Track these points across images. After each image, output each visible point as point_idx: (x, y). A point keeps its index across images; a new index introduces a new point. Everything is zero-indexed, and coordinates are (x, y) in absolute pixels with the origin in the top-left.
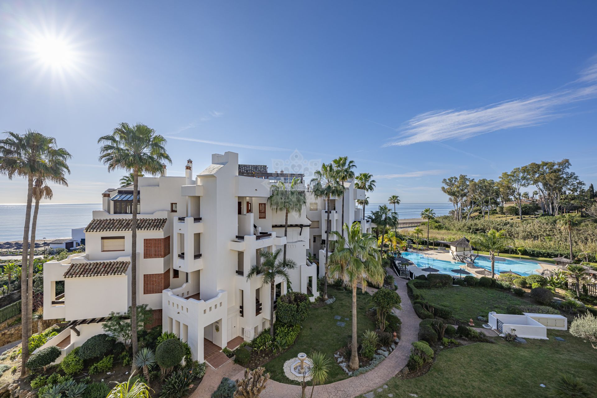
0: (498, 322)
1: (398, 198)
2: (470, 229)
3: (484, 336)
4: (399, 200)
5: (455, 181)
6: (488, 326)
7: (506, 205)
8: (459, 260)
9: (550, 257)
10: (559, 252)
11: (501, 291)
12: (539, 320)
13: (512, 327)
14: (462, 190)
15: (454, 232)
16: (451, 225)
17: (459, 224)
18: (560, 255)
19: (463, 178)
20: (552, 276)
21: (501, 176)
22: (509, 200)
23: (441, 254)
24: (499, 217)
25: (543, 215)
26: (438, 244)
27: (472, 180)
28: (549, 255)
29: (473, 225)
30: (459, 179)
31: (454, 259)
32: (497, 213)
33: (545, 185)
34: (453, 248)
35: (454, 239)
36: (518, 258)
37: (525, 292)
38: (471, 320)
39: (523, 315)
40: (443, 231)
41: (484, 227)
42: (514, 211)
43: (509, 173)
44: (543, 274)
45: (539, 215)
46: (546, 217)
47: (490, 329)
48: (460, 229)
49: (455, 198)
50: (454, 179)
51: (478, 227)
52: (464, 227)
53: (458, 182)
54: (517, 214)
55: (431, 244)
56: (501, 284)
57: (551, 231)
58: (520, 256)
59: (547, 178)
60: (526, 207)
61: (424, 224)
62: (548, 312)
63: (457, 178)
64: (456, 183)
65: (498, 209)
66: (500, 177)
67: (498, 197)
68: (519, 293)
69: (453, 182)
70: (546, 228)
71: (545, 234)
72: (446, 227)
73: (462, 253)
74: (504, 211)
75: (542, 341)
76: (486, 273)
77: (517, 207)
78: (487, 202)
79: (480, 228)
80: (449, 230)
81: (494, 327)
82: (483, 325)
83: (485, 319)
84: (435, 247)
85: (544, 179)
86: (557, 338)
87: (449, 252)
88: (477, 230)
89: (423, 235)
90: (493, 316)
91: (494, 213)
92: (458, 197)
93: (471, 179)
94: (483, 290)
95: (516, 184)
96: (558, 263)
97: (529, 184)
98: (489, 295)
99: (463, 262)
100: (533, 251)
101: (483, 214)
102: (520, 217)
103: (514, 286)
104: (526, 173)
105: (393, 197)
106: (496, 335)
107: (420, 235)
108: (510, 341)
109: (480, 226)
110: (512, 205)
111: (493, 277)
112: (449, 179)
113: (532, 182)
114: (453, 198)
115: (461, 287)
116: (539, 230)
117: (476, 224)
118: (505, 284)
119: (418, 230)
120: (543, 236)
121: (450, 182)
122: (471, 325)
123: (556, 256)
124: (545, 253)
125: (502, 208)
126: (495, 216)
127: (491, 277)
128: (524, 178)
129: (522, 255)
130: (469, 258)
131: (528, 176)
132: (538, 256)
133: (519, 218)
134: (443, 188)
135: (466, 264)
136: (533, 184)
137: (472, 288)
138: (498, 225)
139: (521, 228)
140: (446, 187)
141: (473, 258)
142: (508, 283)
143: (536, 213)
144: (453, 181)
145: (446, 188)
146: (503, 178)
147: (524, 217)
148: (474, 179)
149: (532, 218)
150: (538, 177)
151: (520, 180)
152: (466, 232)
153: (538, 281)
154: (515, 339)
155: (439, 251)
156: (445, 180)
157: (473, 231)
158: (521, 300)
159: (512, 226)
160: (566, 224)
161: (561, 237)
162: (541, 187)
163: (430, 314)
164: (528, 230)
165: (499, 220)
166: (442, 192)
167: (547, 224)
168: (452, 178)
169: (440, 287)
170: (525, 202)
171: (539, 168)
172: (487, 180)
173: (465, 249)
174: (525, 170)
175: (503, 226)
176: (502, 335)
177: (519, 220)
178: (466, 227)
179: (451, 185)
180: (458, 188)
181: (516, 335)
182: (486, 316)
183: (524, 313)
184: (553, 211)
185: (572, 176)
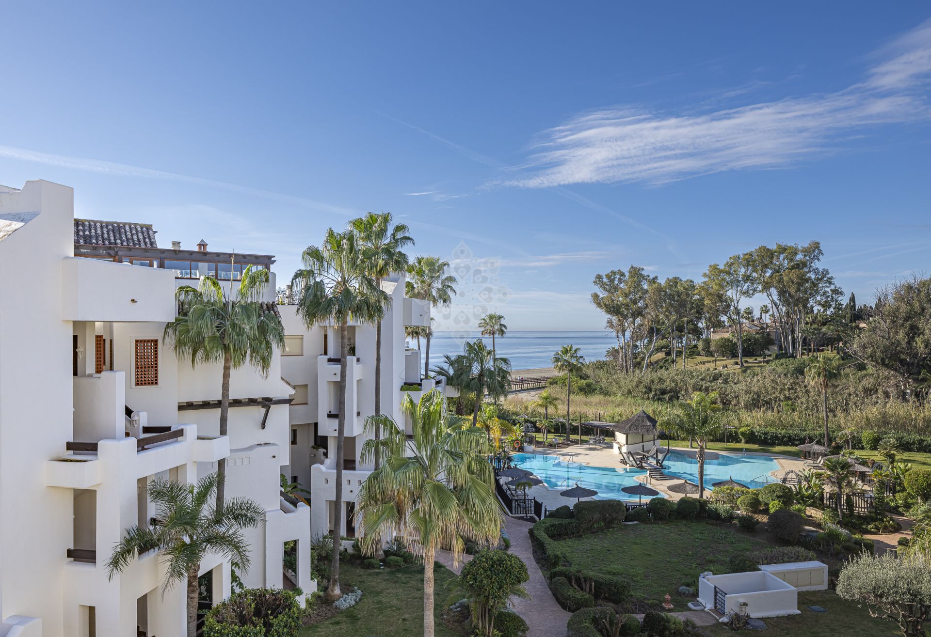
0: (716, 593)
1: (503, 322)
2: (650, 390)
4: (505, 326)
5: (620, 280)
6: (698, 603)
7: (716, 336)
8: (634, 464)
9: (793, 445)
10: (807, 432)
11: (717, 525)
12: (783, 575)
13: (741, 598)
14: (635, 302)
15: (619, 398)
16: (611, 383)
17: (628, 380)
18: (810, 438)
19: (636, 273)
20: (800, 482)
21: (707, 272)
22: (719, 325)
23: (596, 452)
24: (704, 363)
25: (778, 357)
26: (588, 430)
27: (654, 279)
28: (791, 440)
29: (656, 382)
30: (627, 274)
31: (624, 462)
32: (699, 354)
33: (782, 293)
34: (621, 437)
35: (621, 416)
36: (740, 450)
37: (758, 522)
38: (667, 597)
39: (759, 570)
40: (596, 398)
41: (676, 385)
42: (728, 349)
43: (721, 267)
44: (785, 480)
45: (770, 356)
46: (783, 360)
47: (702, 610)
48: (630, 392)
49: (619, 320)
50: (618, 276)
51: (664, 387)
52: (637, 387)
53: (626, 282)
54: (734, 356)
55: (575, 430)
56: (716, 510)
57: (792, 389)
58: (742, 445)
59: (785, 278)
60: (750, 340)
61: (556, 383)
62: (797, 560)
63: (623, 275)
64: (622, 285)
65: (700, 345)
66: (705, 275)
67: (701, 318)
68: (748, 526)
69: (616, 282)
70: (784, 385)
71: (782, 397)
72: (601, 389)
73: (638, 448)
74: (711, 349)
75: (790, 617)
76: (688, 487)
77: (735, 340)
78: (680, 329)
79: (668, 388)
80: (607, 394)
81: (709, 606)
82: (689, 604)
83: (690, 589)
84: (584, 438)
85: (781, 281)
86: (813, 607)
87: (611, 447)
88: (664, 392)
89: (557, 409)
90: (708, 581)
91: (693, 352)
92: (625, 317)
93: (651, 277)
94: (683, 529)
95: (734, 291)
96: (807, 455)
97: (754, 290)
98: (696, 536)
99: (642, 467)
100: (766, 434)
101: (673, 356)
102: (739, 361)
103: (739, 512)
104: (750, 268)
105: (491, 317)
106: (714, 622)
107: (551, 410)
108: (738, 628)
109: (668, 385)
110: (727, 335)
111: (701, 496)
112: (608, 276)
113: (760, 288)
114: (615, 319)
115: (643, 526)
116: (773, 388)
117: (661, 380)
118: (723, 508)
119: (546, 398)
120: (780, 400)
121: (609, 282)
122: (667, 607)
123: (802, 441)
124: (784, 437)
125: (707, 342)
126: (696, 361)
127: (696, 496)
128: (747, 278)
129: (747, 442)
130: (652, 457)
131: (754, 274)
132: (773, 444)
133: (737, 363)
134: (595, 296)
135: (648, 472)
136: (762, 291)
137: (663, 526)
138: (702, 380)
139: (742, 386)
140: (602, 294)
141: (660, 457)
142: (727, 506)
143: (767, 352)
144: (617, 279)
145: (601, 296)
146: (710, 277)
147: (746, 361)
148: (656, 278)
149: (760, 362)
150: (771, 277)
151: (739, 281)
152: (643, 398)
153: (778, 497)
154: (747, 623)
155: (591, 446)
156: (599, 277)
157: (656, 395)
158: (752, 538)
159: (726, 382)
160: (819, 376)
161: (807, 401)
162: (775, 297)
163: (587, 596)
164: (755, 389)
165: (703, 368)
166: (594, 305)
167: (785, 375)
168: (614, 273)
169: (601, 530)
170: (749, 329)
171: (772, 258)
172: (681, 280)
173: (646, 438)
174: (749, 261)
175: (711, 382)
176: (725, 619)
177: (738, 367)
178: (641, 386)
179: (612, 289)
180: (626, 295)
181: (748, 616)
182: (695, 583)
183: (760, 567)
184: (794, 347)
185: (824, 277)
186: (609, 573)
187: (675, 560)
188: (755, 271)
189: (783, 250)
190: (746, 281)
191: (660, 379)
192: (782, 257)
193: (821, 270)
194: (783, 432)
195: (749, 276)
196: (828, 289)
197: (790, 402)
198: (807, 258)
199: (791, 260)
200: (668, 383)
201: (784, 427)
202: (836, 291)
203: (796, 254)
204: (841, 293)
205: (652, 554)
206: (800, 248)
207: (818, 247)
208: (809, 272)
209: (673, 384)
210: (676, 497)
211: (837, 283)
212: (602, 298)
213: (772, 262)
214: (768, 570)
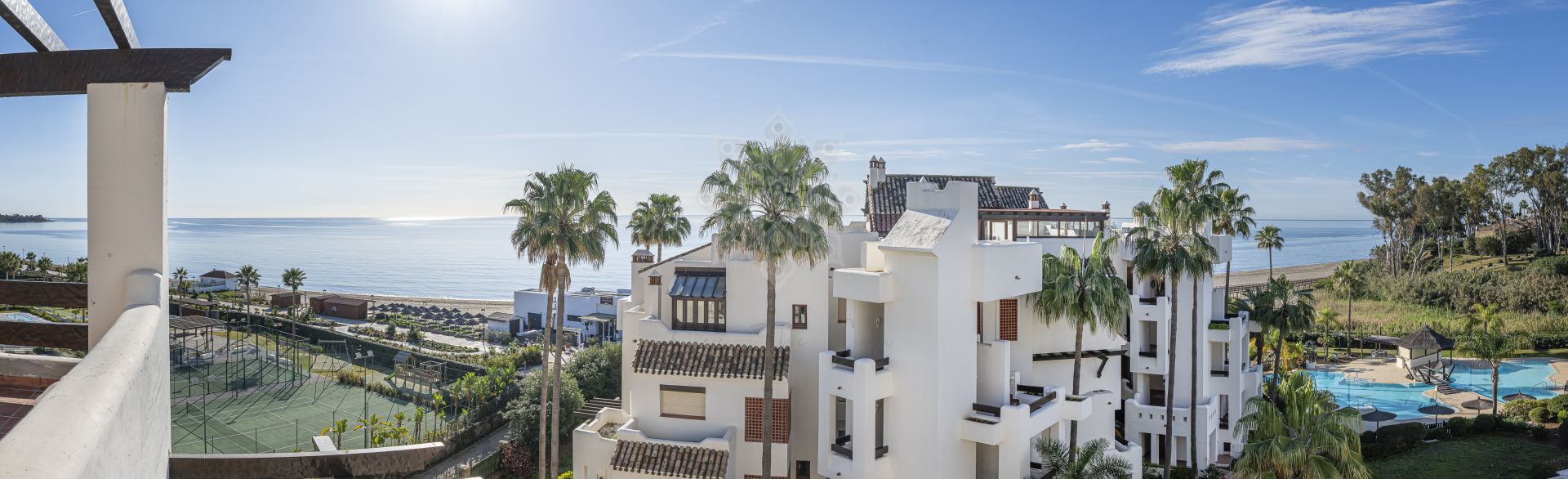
1: (1279, 234)
2: (1421, 295)
4: (1281, 239)
5: (1386, 179)
7: (1482, 234)
8: (1421, 379)
14: (1403, 204)
15: (1389, 304)
16: (1380, 287)
17: (1399, 284)
19: (1404, 174)
21: (1472, 173)
22: (1482, 222)
23: (1380, 367)
24: (1470, 262)
25: (1540, 254)
26: (1370, 344)
27: (1421, 179)
28: (1561, 344)
29: (1427, 286)
30: (1394, 174)
31: (1410, 378)
32: (1464, 252)
33: (1542, 193)
34: (1404, 352)
39: (1557, 475)
40: (1365, 303)
41: (1447, 288)
42: (1493, 247)
43: (1486, 167)
45: (1532, 253)
46: (1545, 259)
48: (1400, 297)
49: (1387, 222)
50: (1384, 176)
51: (1435, 290)
52: (1408, 291)
53: (1393, 183)
54: (1498, 253)
55: (1356, 344)
56: (1511, 424)
57: (1557, 289)
59: (1546, 180)
60: (1512, 238)
63: (1389, 174)
64: (1389, 186)
65: (1466, 245)
66: (1470, 175)
67: (1464, 214)
69: (1383, 181)
70: (1549, 286)
71: (1548, 298)
72: (1370, 292)
73: (1423, 363)
74: (1476, 248)
76: (1482, 403)
77: (1499, 238)
79: (1439, 292)
80: (1377, 299)
84: (1366, 351)
85: (1541, 181)
87: (1395, 362)
88: (1435, 296)
91: (1459, 251)
92: (1393, 218)
93: (1418, 177)
95: (1498, 191)
97: (1517, 190)
99: (1429, 383)
101: (1440, 256)
102: (1503, 259)
103: (1531, 424)
104: (1514, 169)
105: (1268, 230)
109: (1439, 288)
110: (1491, 234)
111: (1495, 411)
112: (1374, 175)
113: (1522, 187)
114: (1382, 220)
115: (1444, 444)
116: (1539, 288)
118: (1516, 420)
119: (1327, 315)
121: (1376, 181)
124: (1556, 341)
125: (1472, 239)
126: (1462, 260)
127: (1489, 412)
128: (1511, 179)
130: (1439, 371)
131: (1517, 175)
133: (1501, 262)
134: (1361, 195)
135: (1436, 388)
136: (1524, 191)
137: (1462, 442)
138: (1472, 282)
139: (1511, 288)
140: (1368, 193)
141: (1446, 370)
142: (1519, 419)
143: (1529, 251)
144: (1383, 179)
145: (1367, 195)
146: (1474, 177)
147: (1510, 259)
148: (1423, 177)
149: (1523, 260)
150: (1532, 177)
151: (1503, 182)
152: (1414, 303)
155: (1374, 361)
156: (1365, 176)
157: (1427, 300)
158: (1544, 446)
159: (1494, 283)
162: (1536, 197)
164: (1523, 290)
165: (1469, 267)
166: (1360, 205)
167: (1550, 276)
168: (1380, 172)
169: (1405, 450)
170: (1513, 227)
171: (1533, 159)
172: (1447, 180)
173: (1429, 351)
174: (1511, 161)
175: (1481, 284)
177: (1503, 265)
178: (1412, 290)
179: (1379, 188)
180: (1394, 197)
184: (1553, 244)
188: (1517, 171)
189: (1542, 151)
190: (1509, 181)
191: (1431, 284)
192: (1541, 158)
195: (1512, 177)
197: (1555, 303)
198: (1564, 159)
199: (1550, 162)
200: (1438, 287)
203: (1554, 155)
206: (1558, 150)
208: (1566, 172)
209: (1444, 288)
210: (1471, 415)
212: (1369, 197)
213: (1532, 163)
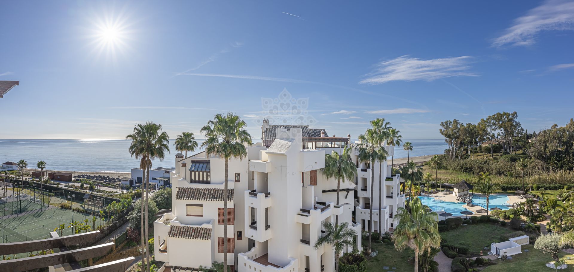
0: (497, 249)
2: (462, 168)
3: (491, 260)
4: (412, 146)
5: (450, 124)
6: (491, 253)
7: (483, 145)
8: (462, 200)
10: (517, 185)
11: (493, 224)
12: (516, 241)
13: (505, 250)
14: (456, 133)
15: (451, 171)
16: (448, 165)
17: (454, 164)
18: (518, 187)
19: (456, 122)
20: (517, 206)
21: (480, 122)
22: (484, 140)
23: (447, 195)
25: (505, 153)
26: (444, 187)
28: (512, 189)
29: (464, 165)
31: (458, 200)
32: (478, 152)
33: (505, 130)
34: (456, 190)
35: (455, 181)
37: (506, 223)
38: (481, 252)
39: (509, 240)
40: (442, 171)
41: (472, 166)
42: (488, 150)
43: (485, 120)
44: (513, 206)
45: (502, 153)
46: (506, 155)
47: (492, 255)
48: (455, 169)
49: (450, 140)
51: (467, 166)
52: (458, 166)
53: (452, 125)
54: (490, 153)
55: (439, 186)
56: (492, 218)
59: (507, 125)
60: (495, 147)
61: (427, 164)
62: (520, 235)
63: (451, 122)
64: (450, 126)
65: (478, 149)
67: (477, 137)
68: (503, 224)
69: (448, 125)
70: (508, 166)
72: (444, 166)
73: (462, 194)
74: (482, 150)
75: (519, 254)
76: (483, 210)
77: (490, 147)
80: (447, 169)
81: (494, 253)
82: (488, 253)
83: (488, 248)
84: (442, 189)
85: (505, 126)
86: (525, 250)
88: (467, 168)
90: (494, 246)
91: (476, 151)
92: (452, 138)
93: (461, 123)
94: (483, 226)
95: (489, 129)
97: (496, 128)
98: (487, 229)
99: (464, 202)
100: (504, 186)
101: (469, 153)
102: (492, 155)
103: (500, 219)
105: (407, 144)
106: (496, 258)
108: (504, 259)
110: (487, 145)
111: (488, 214)
112: (445, 123)
113: (498, 127)
114: (448, 139)
115: (469, 226)
116: (504, 166)
118: (495, 218)
119: (428, 175)
121: (446, 125)
122: (481, 255)
123: (516, 189)
124: (510, 187)
125: (480, 147)
126: (477, 154)
127: (486, 214)
130: (468, 197)
131: (496, 123)
132: (507, 190)
133: (491, 156)
134: (441, 130)
135: (467, 204)
136: (499, 129)
137: (476, 226)
138: (480, 164)
139: (494, 166)
141: (471, 197)
143: (501, 151)
145: (443, 130)
147: (494, 155)
148: (463, 123)
149: (499, 155)
150: (502, 124)
151: (491, 125)
152: (459, 171)
153: (512, 213)
154: (506, 258)
155: (445, 192)
156: (442, 123)
157: (464, 170)
158: (505, 228)
159: (488, 164)
160: (521, 166)
161: (515, 171)
162: (503, 132)
163: (456, 253)
164: (498, 167)
165: (479, 157)
166: (441, 134)
167: (508, 162)
168: (448, 121)
169: (455, 228)
170: (495, 143)
171: (502, 117)
172: (471, 124)
173: (464, 190)
174: (494, 117)
175: (483, 164)
176: (500, 257)
179: (447, 128)
180: (453, 130)
181: (507, 255)
182: (489, 246)
183: (509, 239)
184: (509, 149)
185: (518, 124)
186: (461, 244)
187: (481, 238)
188: (496, 121)
189: (505, 114)
190: (493, 125)
191: (466, 164)
192: (505, 117)
193: (517, 122)
194: (510, 185)
195: (494, 124)
196: (519, 129)
197: (510, 172)
199: (508, 118)
200: (468, 165)
201: (510, 184)
202: (522, 129)
203: (509, 116)
204: (523, 130)
205: (474, 236)
206: (511, 114)
207: (516, 114)
208: (514, 122)
209: (470, 166)
210: (479, 215)
211: (522, 126)
213: (502, 118)
214: (512, 240)
